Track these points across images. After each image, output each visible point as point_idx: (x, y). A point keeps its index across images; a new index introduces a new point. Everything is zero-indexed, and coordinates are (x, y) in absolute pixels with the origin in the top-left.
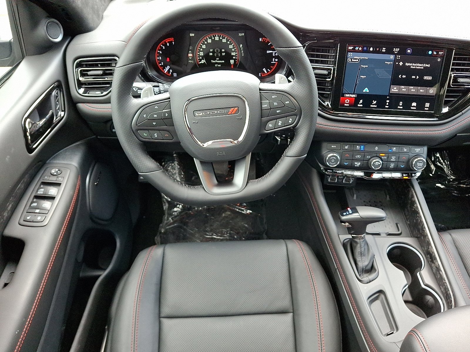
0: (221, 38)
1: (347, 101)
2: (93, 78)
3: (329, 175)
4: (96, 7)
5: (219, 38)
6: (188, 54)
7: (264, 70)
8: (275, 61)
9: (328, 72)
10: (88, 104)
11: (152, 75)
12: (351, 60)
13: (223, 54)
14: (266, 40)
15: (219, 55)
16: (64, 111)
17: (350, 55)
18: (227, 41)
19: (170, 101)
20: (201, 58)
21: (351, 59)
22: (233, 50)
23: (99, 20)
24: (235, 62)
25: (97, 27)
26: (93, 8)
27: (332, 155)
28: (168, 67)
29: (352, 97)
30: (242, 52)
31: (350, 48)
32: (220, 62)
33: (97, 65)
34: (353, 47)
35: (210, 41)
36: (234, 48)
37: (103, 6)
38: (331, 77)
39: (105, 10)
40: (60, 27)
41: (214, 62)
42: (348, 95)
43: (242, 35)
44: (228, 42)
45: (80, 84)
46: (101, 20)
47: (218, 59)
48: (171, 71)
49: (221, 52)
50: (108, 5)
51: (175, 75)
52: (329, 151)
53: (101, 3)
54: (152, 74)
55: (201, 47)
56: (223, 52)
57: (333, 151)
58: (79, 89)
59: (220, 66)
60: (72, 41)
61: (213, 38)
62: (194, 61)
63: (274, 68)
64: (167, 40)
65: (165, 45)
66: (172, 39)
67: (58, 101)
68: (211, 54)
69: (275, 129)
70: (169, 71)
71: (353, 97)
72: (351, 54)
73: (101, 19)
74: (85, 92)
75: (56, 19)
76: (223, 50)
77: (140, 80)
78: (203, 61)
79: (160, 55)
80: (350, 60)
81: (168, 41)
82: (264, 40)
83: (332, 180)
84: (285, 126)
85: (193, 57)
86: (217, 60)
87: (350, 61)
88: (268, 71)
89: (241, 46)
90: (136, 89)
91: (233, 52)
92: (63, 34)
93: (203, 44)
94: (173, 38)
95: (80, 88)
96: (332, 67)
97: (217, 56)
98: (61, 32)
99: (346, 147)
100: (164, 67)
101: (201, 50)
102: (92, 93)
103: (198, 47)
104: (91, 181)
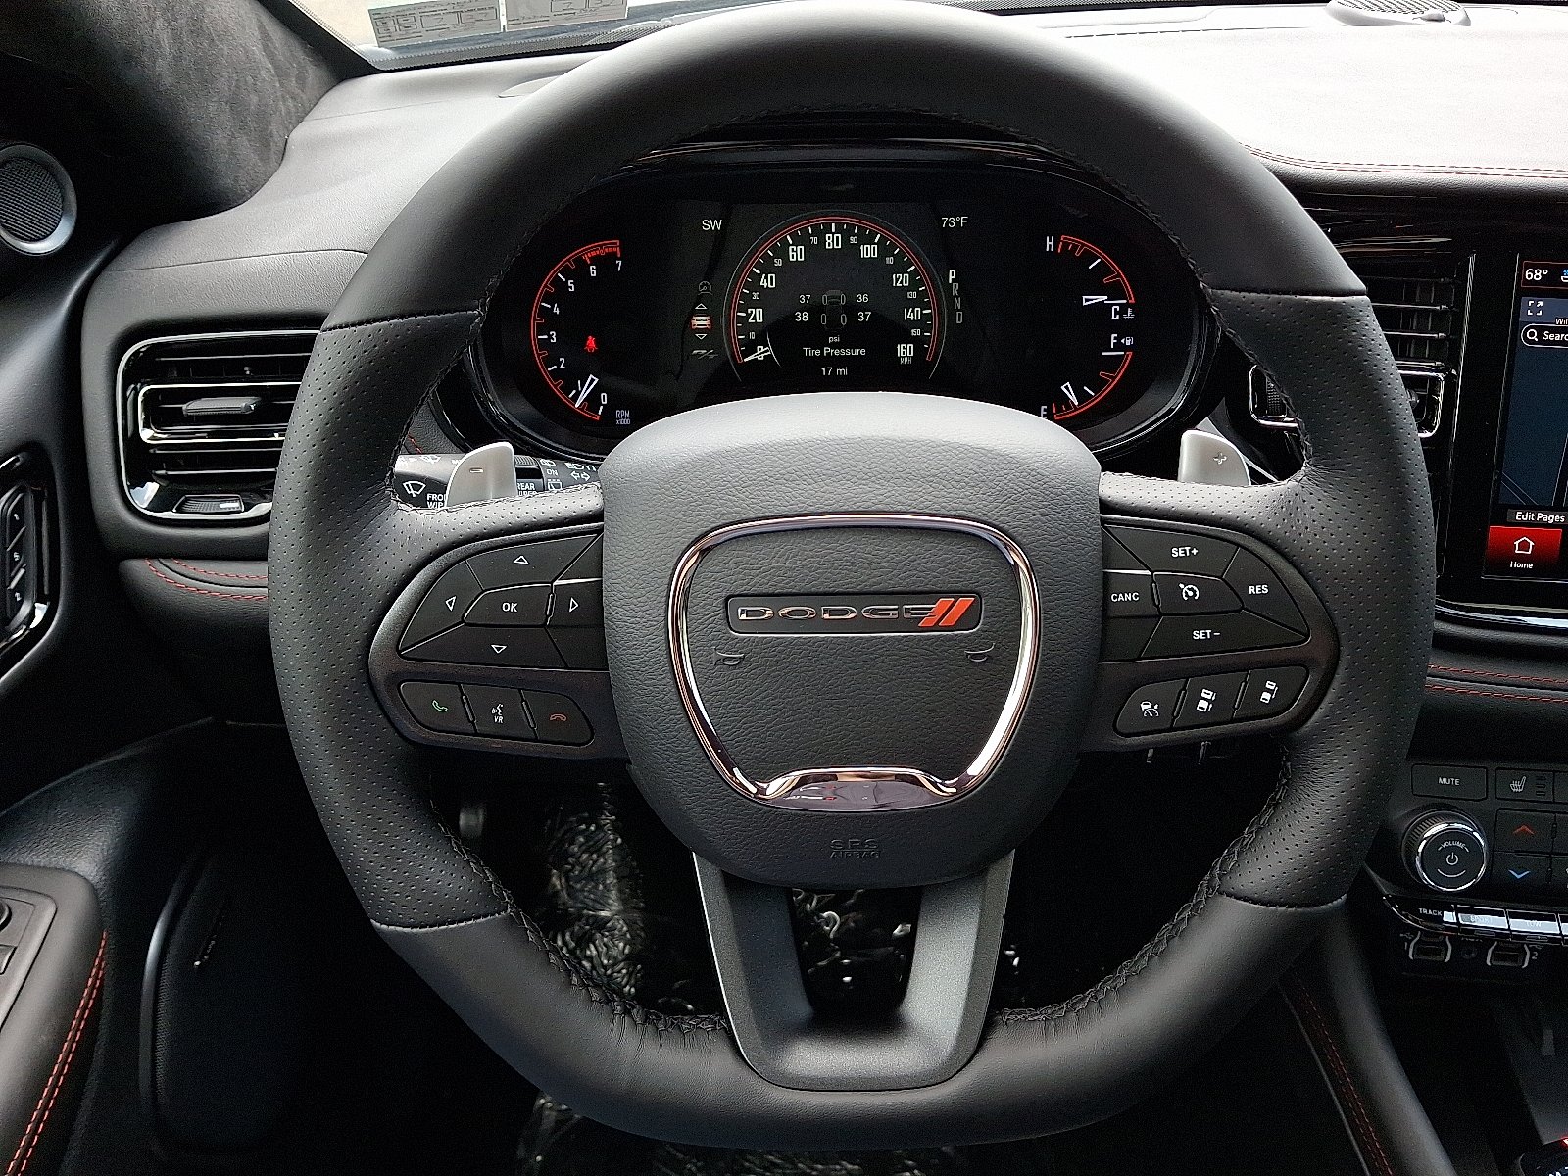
0: (853, 240)
1: (1524, 544)
2: (211, 435)
3: (1414, 931)
4: (254, 99)
5: (845, 241)
6: (690, 319)
7: (1068, 389)
8: (1119, 346)
9: (1420, 397)
10: (174, 564)
11: (508, 416)
12: (1540, 336)
13: (863, 317)
14: (1075, 247)
15: (843, 320)
16: (51, 599)
17: (1534, 307)
18: (884, 251)
19: (599, 531)
20: (752, 335)
21: (1541, 331)
22: (913, 295)
23: (265, 159)
24: (920, 351)
25: (253, 191)
26: (235, 103)
27: (1441, 827)
28: (593, 381)
29: (1547, 525)
30: (957, 303)
31: (1535, 275)
32: (848, 352)
33: (234, 371)
34: (1546, 272)
35: (796, 253)
36: (914, 285)
37: (290, 103)
38: (1437, 421)
39: (300, 120)
40: (61, 187)
41: (818, 352)
42: (1528, 517)
43: (958, 223)
44: (890, 260)
45: (141, 463)
46: (273, 164)
47: (836, 340)
48: (604, 398)
49: (852, 309)
50: (318, 100)
51: (623, 417)
52: (1425, 808)
53: (282, 85)
54: (505, 412)
55: (755, 285)
56: (864, 307)
57: (1448, 806)
58: (132, 486)
59: (842, 371)
60: (119, 258)
61: (815, 240)
62: (719, 348)
63: (1114, 379)
64: (589, 252)
65: (579, 272)
66: (614, 246)
67: (18, 548)
68: (804, 317)
69: (1172, 730)
70: (593, 400)
71: (1555, 525)
72: (1541, 303)
73: (274, 157)
74: (160, 502)
75: (44, 147)
76: (863, 298)
77: (444, 442)
78: (761, 353)
79: (549, 322)
80: (1532, 334)
81: (593, 253)
82: (1066, 245)
83: (1426, 952)
84: (1232, 721)
85: (713, 332)
86: (834, 346)
87: (1533, 342)
88: (1082, 397)
89: (952, 274)
90: (416, 487)
91: (912, 304)
92: (74, 219)
93: (767, 268)
94: (618, 242)
95: (138, 481)
96: (1437, 369)
97: (834, 328)
98: (64, 210)
99: (1517, 787)
100: (571, 379)
101: (756, 296)
102: (201, 510)
103: (741, 283)
104: (173, 950)
